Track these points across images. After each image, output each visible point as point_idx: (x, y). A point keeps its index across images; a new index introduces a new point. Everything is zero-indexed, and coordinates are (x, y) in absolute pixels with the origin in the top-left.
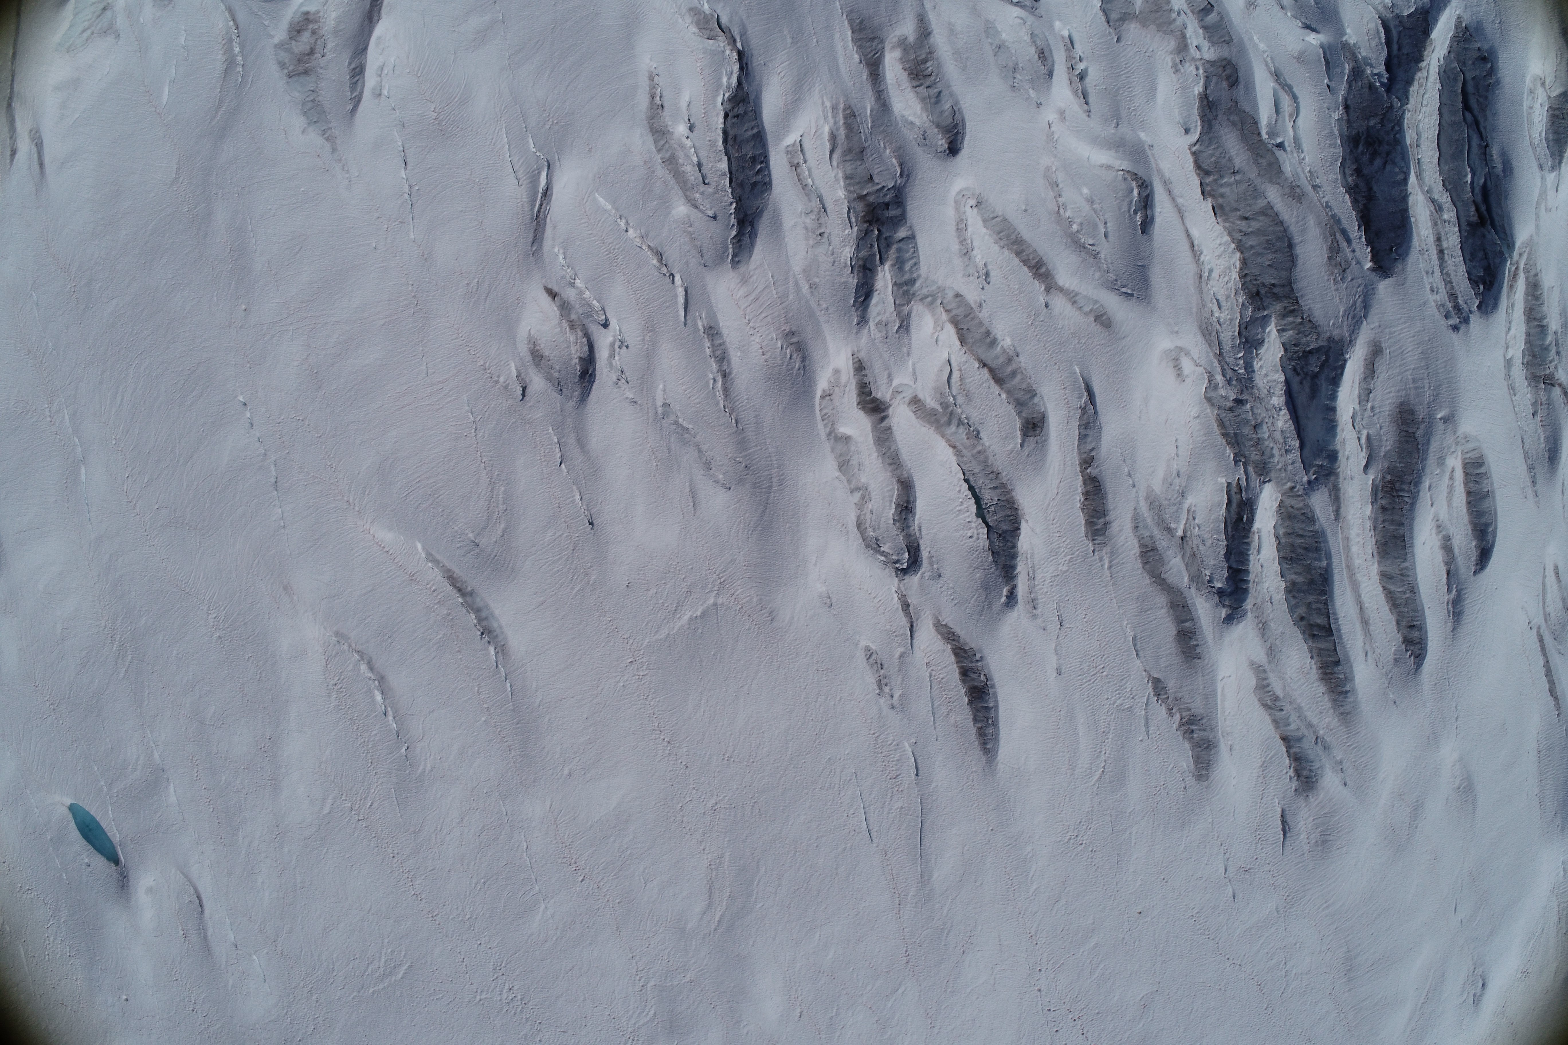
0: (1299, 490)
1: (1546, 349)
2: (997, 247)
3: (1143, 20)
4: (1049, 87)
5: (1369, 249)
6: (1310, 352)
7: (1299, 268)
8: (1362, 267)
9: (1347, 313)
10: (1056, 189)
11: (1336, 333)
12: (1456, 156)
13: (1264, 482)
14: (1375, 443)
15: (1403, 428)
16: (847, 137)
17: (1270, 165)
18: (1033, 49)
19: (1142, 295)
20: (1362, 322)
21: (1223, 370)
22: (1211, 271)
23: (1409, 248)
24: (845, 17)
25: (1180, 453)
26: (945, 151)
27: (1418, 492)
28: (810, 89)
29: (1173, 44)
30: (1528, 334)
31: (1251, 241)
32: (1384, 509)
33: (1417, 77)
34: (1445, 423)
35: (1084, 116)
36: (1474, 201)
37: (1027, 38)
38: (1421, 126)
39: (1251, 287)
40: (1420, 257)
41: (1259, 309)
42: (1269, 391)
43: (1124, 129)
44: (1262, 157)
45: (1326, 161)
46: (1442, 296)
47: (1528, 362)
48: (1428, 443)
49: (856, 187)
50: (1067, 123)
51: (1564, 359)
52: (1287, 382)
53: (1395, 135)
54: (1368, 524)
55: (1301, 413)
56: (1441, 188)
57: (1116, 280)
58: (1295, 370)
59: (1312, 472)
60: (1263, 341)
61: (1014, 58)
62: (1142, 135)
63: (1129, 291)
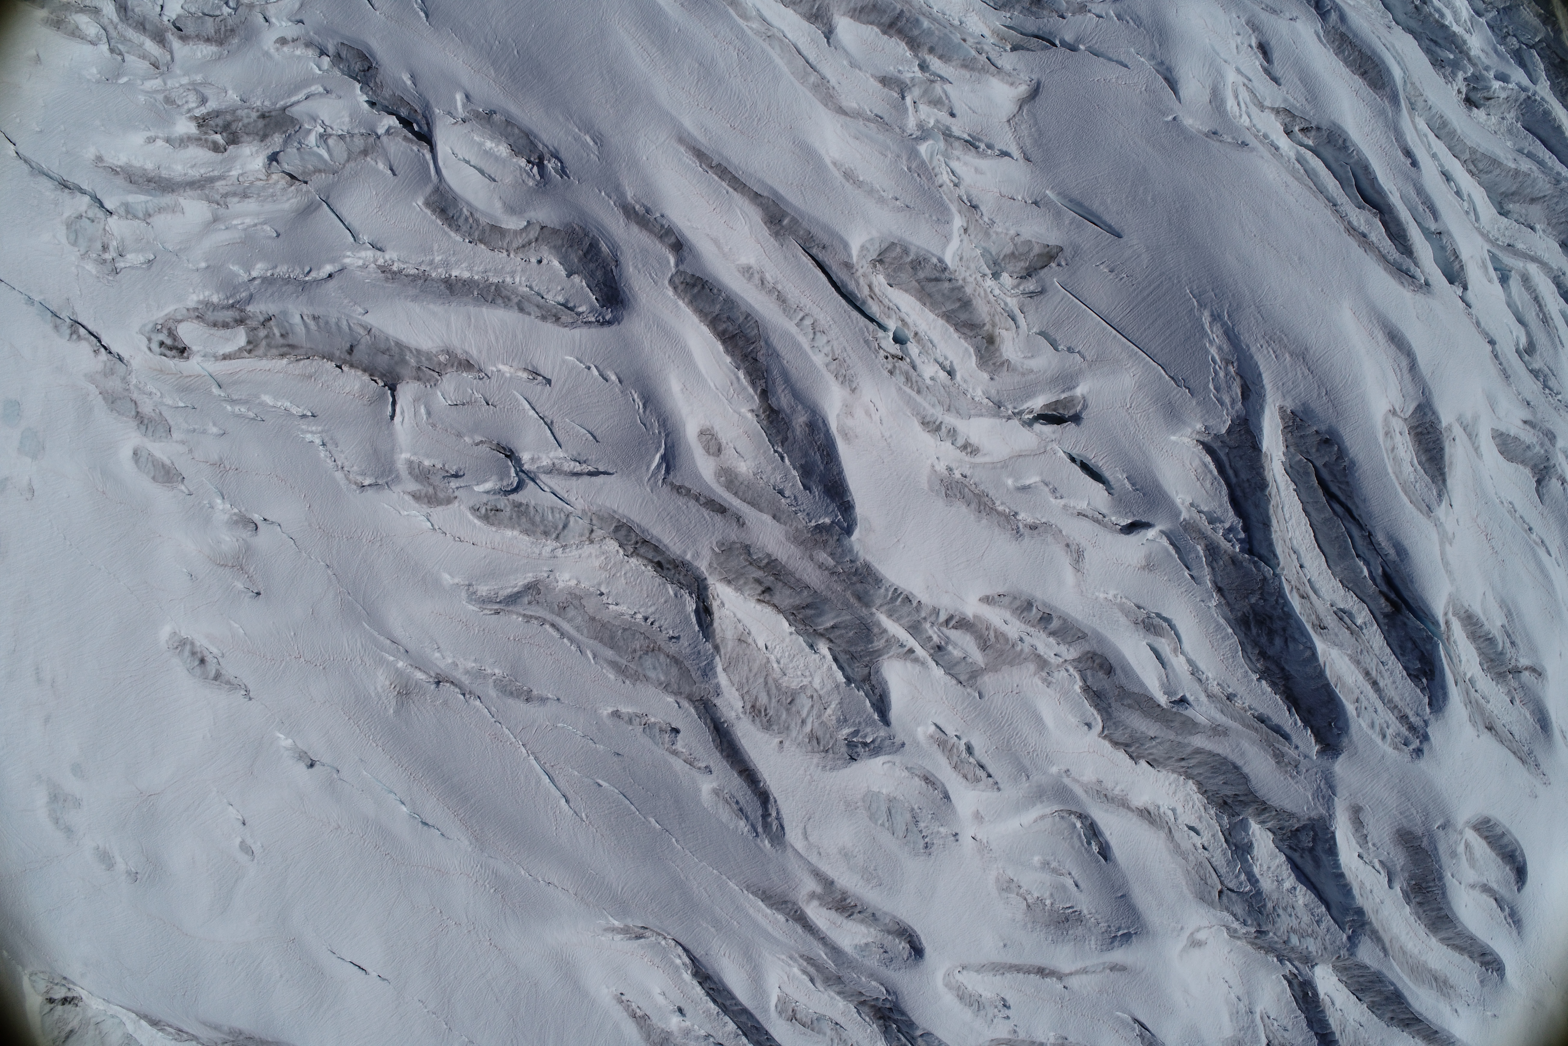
0: (1343, 953)
1: (1501, 653)
2: (998, 977)
3: (992, 668)
4: (954, 811)
5: (1309, 732)
6: (1297, 830)
7: (1254, 782)
8: (1311, 759)
9: (1315, 796)
10: (1013, 886)
11: (1314, 814)
12: (1343, 555)
13: (1313, 966)
14: (1389, 864)
15: (1408, 845)
16: (817, 971)
17: (1183, 723)
18: (917, 779)
19: (1137, 928)
20: (1333, 799)
21: (1234, 915)
22: (1174, 810)
23: (1346, 721)
24: (746, 892)
25: (1231, 984)
26: (910, 953)
27: (1444, 884)
28: (759, 956)
29: (1032, 667)
30: (1478, 649)
31: (1196, 771)
32: (1420, 904)
33: (1271, 511)
34: (1443, 829)
35: (996, 794)
36: (1380, 592)
37: (906, 773)
38: (1295, 542)
39: (1215, 799)
40: (1361, 720)
41: (1233, 816)
42: (1277, 881)
43: (1036, 777)
44: (1172, 721)
45: (1228, 659)
46: (1395, 726)
47: (1488, 668)
48: (1436, 849)
49: (853, 998)
50: (987, 819)
51: (1521, 646)
52: (1289, 859)
53: (1282, 609)
54: (1412, 919)
55: (1313, 879)
56: (1342, 591)
57: (1109, 926)
58: (1290, 848)
59: (1347, 928)
60: (1252, 844)
61: (906, 805)
62: (1054, 770)
63: (1126, 931)
